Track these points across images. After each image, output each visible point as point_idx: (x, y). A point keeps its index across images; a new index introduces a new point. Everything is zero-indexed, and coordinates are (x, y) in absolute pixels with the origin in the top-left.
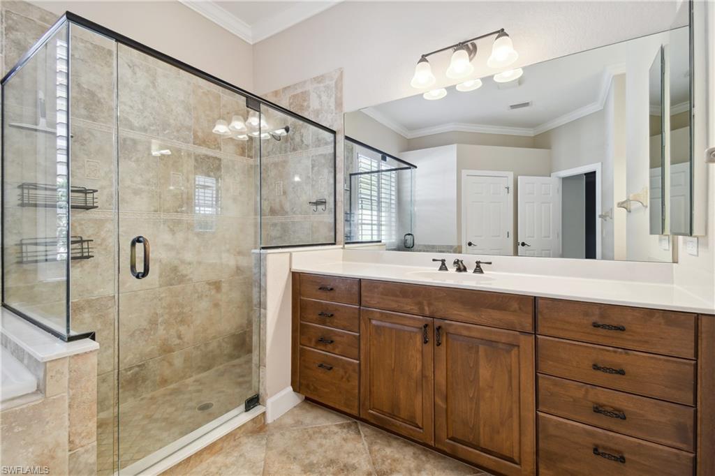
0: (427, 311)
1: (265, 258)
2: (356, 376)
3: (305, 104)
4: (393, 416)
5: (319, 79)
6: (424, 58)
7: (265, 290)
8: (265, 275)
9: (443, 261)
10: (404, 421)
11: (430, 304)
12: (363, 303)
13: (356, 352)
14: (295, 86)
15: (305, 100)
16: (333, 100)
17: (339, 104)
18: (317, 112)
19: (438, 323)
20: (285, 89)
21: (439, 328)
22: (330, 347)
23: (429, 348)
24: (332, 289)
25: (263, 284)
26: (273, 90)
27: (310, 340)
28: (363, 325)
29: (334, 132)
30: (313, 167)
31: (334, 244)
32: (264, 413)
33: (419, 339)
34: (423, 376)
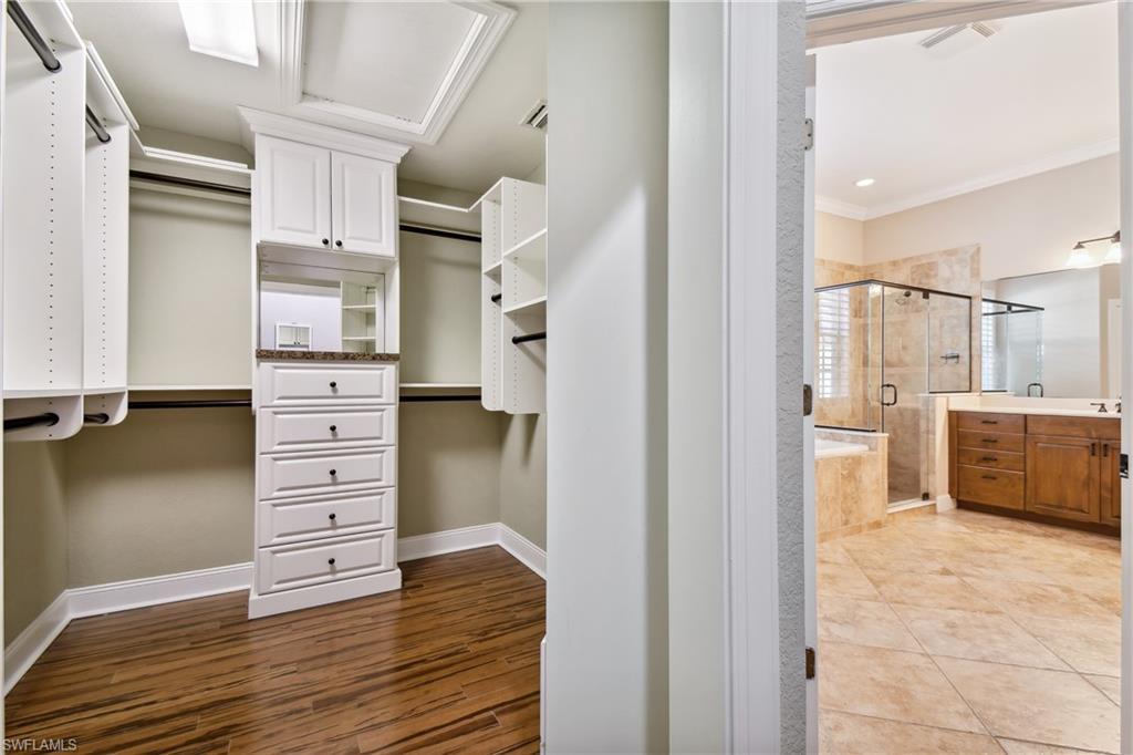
0: (1094, 434)
1: (934, 400)
2: (1022, 482)
3: (932, 273)
4: (1059, 507)
5: (950, 253)
6: (1079, 246)
7: (934, 422)
8: (934, 411)
9: (1103, 405)
10: (1071, 509)
11: (1096, 431)
12: (1029, 432)
13: (1022, 465)
14: (918, 258)
15: (931, 270)
16: (967, 270)
17: (975, 273)
18: (948, 281)
19: (1104, 442)
20: (905, 260)
21: (1106, 445)
22: (993, 464)
23: (1095, 460)
24: (995, 423)
25: (931, 416)
26: (892, 259)
27: (971, 460)
28: (1028, 447)
29: (969, 298)
30: (941, 326)
31: (970, 392)
32: (935, 505)
33: (1086, 454)
34: (1089, 477)
